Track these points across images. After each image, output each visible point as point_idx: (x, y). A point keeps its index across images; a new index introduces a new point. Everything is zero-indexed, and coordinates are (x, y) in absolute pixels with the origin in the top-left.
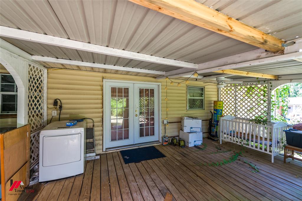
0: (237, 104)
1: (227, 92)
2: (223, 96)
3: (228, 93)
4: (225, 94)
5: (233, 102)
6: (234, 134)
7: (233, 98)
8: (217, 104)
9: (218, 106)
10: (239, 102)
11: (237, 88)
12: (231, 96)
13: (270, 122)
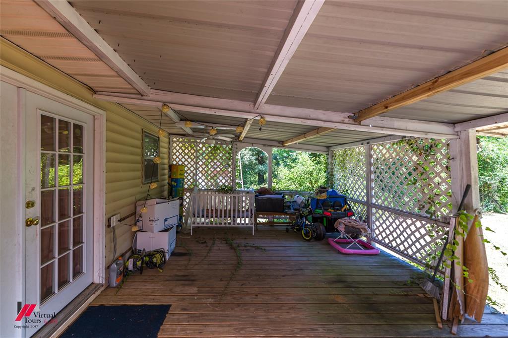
0: (198, 169)
1: (183, 151)
2: (177, 157)
3: (185, 153)
4: (180, 154)
5: (192, 166)
6: (199, 214)
7: (192, 160)
8: (177, 170)
9: (179, 173)
10: (201, 166)
11: (198, 146)
12: (189, 157)
13: (235, 190)
